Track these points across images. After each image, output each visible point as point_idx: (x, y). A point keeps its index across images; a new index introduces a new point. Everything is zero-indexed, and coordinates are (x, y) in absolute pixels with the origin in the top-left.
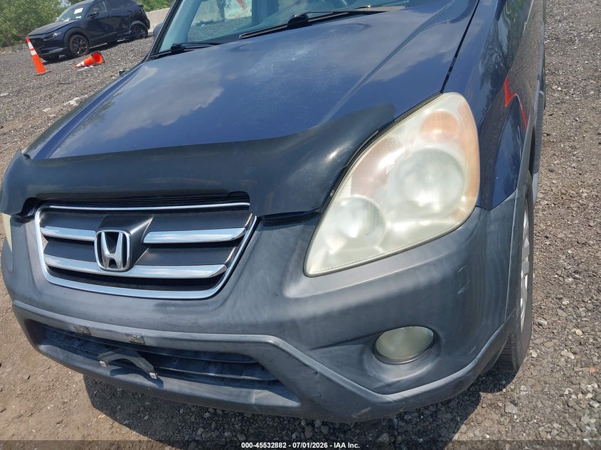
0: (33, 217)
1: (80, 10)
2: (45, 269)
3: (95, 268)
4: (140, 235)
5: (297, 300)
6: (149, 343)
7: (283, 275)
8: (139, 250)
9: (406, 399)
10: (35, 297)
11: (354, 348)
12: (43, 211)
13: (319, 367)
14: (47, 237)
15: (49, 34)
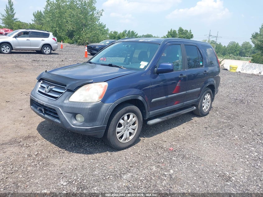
0: (40, 82)
1: (108, 42)
2: (38, 90)
3: (44, 92)
4: (52, 88)
5: (65, 103)
6: (45, 105)
7: (65, 99)
8: (51, 91)
9: (77, 128)
10: (34, 94)
11: (71, 115)
12: (43, 81)
13: (64, 115)
14: (41, 86)
15: (95, 46)
